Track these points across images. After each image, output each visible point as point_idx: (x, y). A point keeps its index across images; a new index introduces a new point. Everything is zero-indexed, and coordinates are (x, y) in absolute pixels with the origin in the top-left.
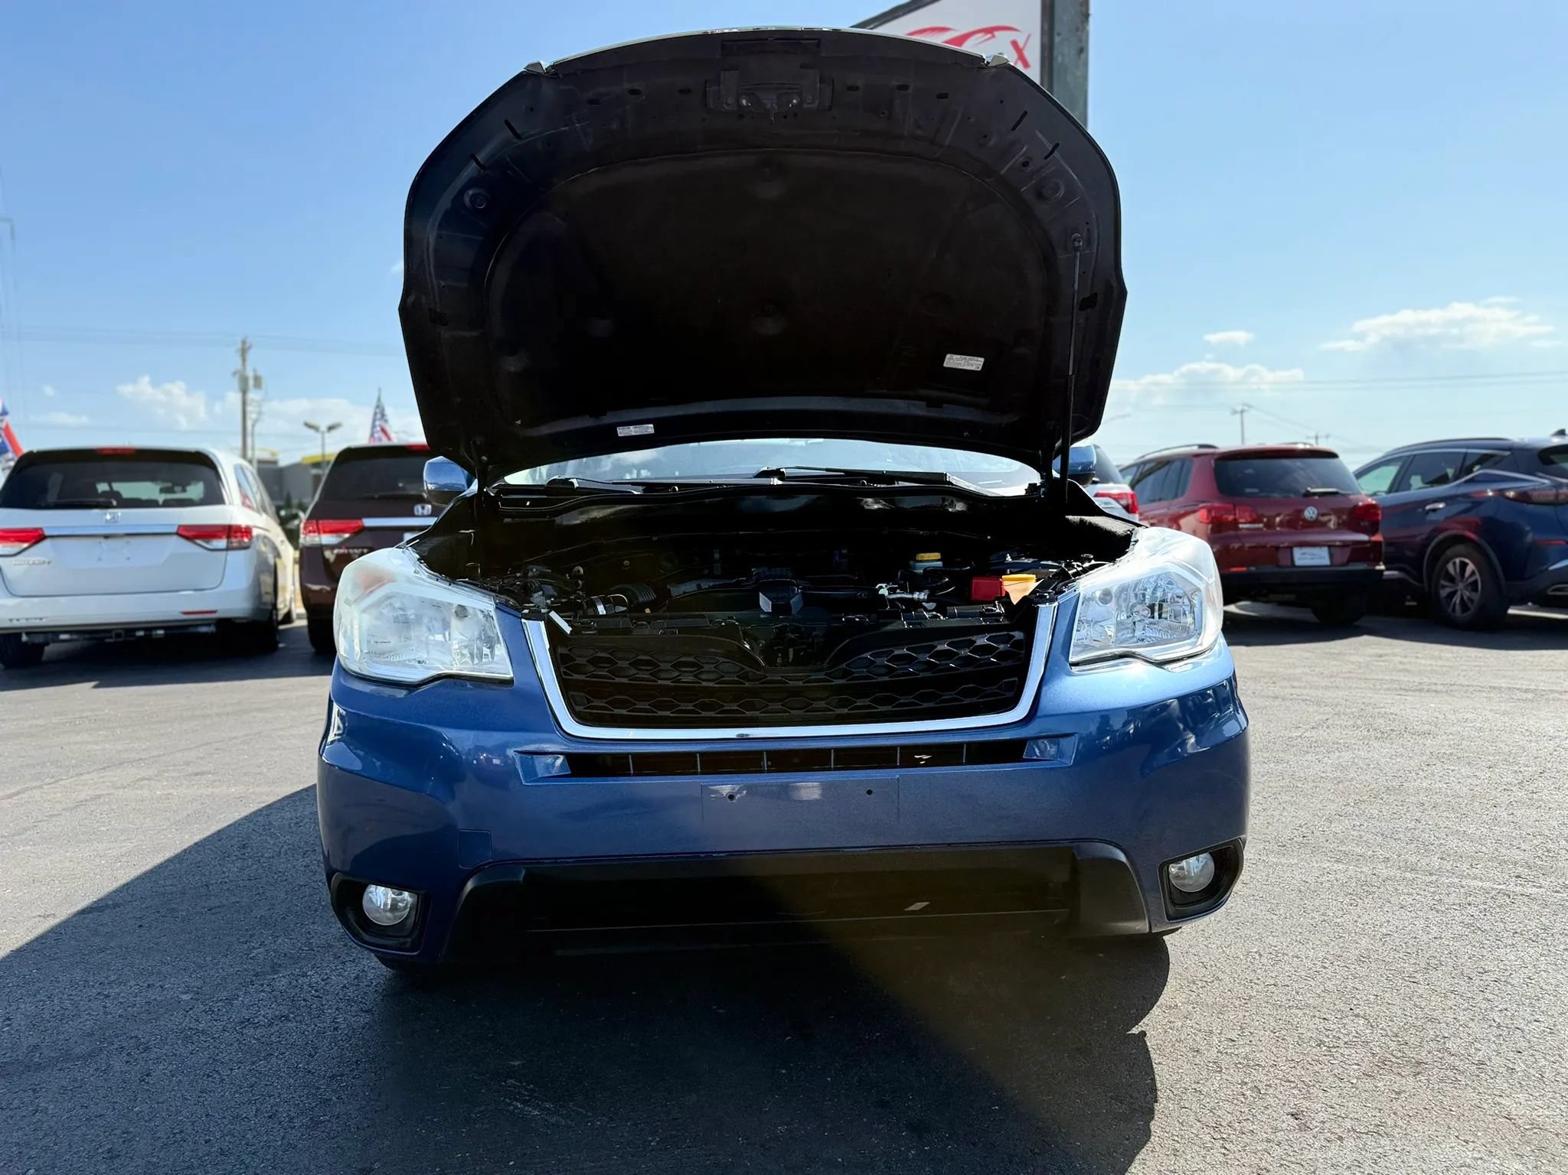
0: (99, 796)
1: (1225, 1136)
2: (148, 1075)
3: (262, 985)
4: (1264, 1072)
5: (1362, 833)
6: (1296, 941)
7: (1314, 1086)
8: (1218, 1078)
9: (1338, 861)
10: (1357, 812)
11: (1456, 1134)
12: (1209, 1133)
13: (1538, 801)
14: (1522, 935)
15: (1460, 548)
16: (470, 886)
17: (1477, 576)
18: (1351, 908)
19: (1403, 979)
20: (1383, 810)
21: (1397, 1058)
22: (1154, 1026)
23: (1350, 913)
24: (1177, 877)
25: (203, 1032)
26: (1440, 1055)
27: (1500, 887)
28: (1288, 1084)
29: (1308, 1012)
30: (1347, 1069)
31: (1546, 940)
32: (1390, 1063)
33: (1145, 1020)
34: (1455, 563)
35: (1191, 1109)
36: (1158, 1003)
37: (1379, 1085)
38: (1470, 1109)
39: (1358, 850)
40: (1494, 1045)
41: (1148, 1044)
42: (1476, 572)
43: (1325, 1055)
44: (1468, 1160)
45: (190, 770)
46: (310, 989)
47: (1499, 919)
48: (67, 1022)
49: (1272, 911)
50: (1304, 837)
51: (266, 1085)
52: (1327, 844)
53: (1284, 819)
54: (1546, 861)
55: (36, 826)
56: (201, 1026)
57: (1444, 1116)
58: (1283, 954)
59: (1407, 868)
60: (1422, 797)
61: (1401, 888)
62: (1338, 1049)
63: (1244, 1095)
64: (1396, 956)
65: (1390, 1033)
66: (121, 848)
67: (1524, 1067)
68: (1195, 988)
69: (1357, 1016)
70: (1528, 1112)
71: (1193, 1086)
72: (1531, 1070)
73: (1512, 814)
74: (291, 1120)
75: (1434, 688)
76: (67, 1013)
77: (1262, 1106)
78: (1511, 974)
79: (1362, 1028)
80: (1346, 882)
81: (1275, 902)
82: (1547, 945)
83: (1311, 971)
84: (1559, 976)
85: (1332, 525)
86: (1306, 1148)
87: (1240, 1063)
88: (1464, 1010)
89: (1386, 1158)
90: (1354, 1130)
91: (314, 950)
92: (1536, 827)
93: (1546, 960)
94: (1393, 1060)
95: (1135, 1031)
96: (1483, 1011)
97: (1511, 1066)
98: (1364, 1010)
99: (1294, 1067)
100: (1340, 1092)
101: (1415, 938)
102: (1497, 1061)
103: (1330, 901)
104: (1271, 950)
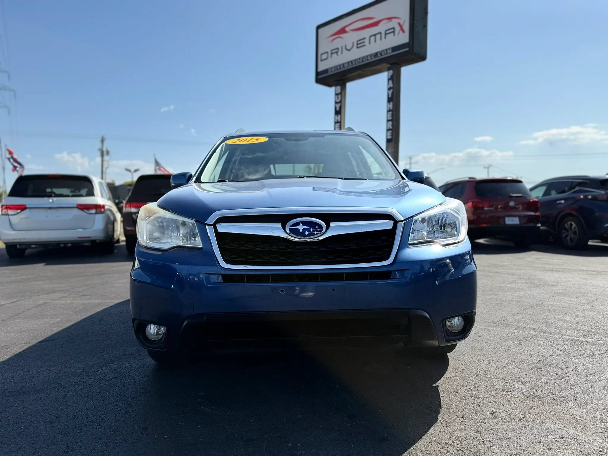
0: (46, 303)
1: (465, 420)
2: (65, 396)
3: (108, 367)
4: (482, 399)
5: (526, 320)
6: (498, 356)
7: (500, 404)
8: (464, 401)
9: (516, 329)
10: (525, 313)
11: (552, 421)
12: (459, 419)
13: (594, 309)
14: (584, 355)
15: (570, 218)
16: (185, 323)
17: (577, 229)
18: (519, 345)
19: (537, 369)
20: (535, 312)
21: (532, 395)
22: (442, 384)
23: (519, 347)
24: (449, 326)
25: (85, 382)
26: (549, 395)
27: (577, 338)
28: (490, 403)
29: (500, 380)
30: (513, 399)
31: (593, 357)
32: (529, 397)
33: (438, 382)
34: (568, 224)
35: (453, 412)
36: (444, 376)
37: (525, 404)
38: (558, 413)
39: (524, 325)
40: (569, 391)
41: (439, 390)
42: (576, 227)
43: (505, 394)
44: (556, 429)
45: (81, 294)
46: (125, 369)
47: (575, 350)
48: (35, 378)
49: (489, 346)
50: (503, 321)
51: (109, 400)
52: (512, 323)
53: (496, 315)
54: (595, 330)
55: (22, 313)
56: (85, 381)
57: (548, 415)
58: (492, 360)
59: (542, 332)
60: (550, 308)
61: (539, 338)
62: (510, 392)
63: (473, 407)
64: (535, 362)
65: (530, 387)
66: (55, 320)
67: (580, 399)
68: (458, 371)
69: (519, 381)
70: (580, 414)
71: (455, 404)
72: (582, 400)
73: (584, 314)
74: (118, 411)
75: (557, 270)
76: (35, 375)
77: (480, 411)
78: (578, 368)
79: (520, 385)
80: (518, 336)
81: (491, 343)
82: (593, 358)
83: (502, 366)
84: (596, 369)
85: (520, 209)
86: (495, 425)
87: (473, 396)
88: (559, 380)
89: (525, 428)
90: (514, 419)
91: (127, 356)
92: (593, 318)
93: (592, 363)
94: (531, 396)
95: (434, 385)
96: (566, 380)
97: (575, 398)
98: (521, 379)
99: (493, 398)
100: (510, 406)
101: (543, 355)
102: (570, 396)
103: (512, 343)
104: (488, 359)
